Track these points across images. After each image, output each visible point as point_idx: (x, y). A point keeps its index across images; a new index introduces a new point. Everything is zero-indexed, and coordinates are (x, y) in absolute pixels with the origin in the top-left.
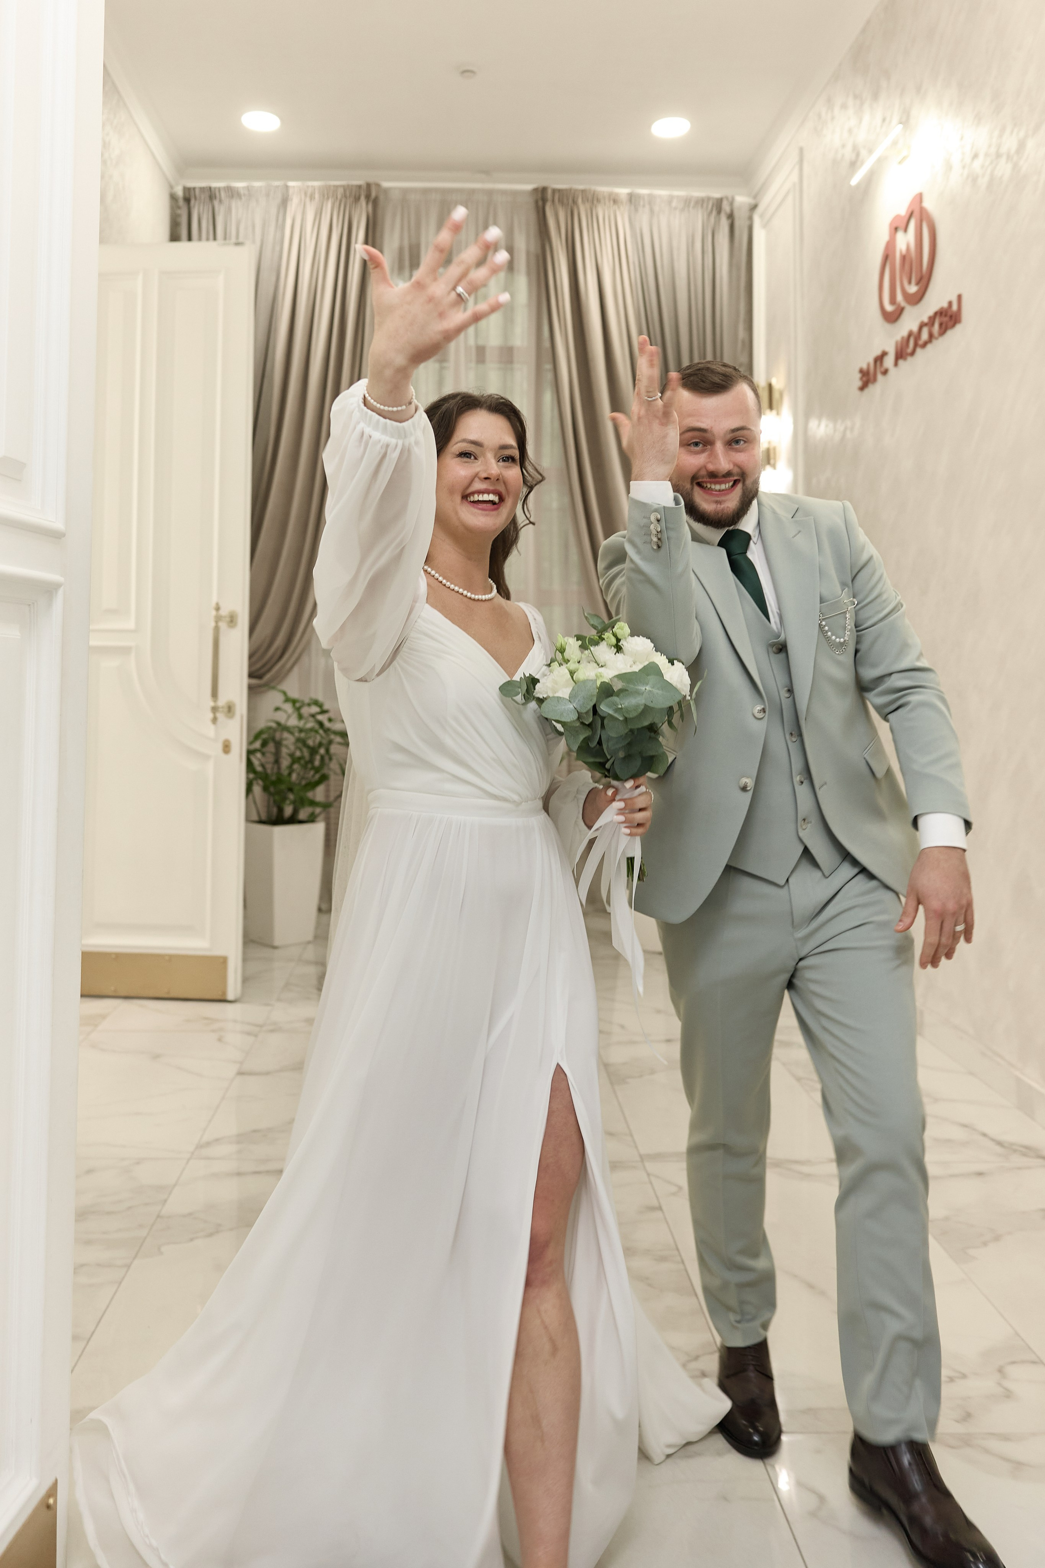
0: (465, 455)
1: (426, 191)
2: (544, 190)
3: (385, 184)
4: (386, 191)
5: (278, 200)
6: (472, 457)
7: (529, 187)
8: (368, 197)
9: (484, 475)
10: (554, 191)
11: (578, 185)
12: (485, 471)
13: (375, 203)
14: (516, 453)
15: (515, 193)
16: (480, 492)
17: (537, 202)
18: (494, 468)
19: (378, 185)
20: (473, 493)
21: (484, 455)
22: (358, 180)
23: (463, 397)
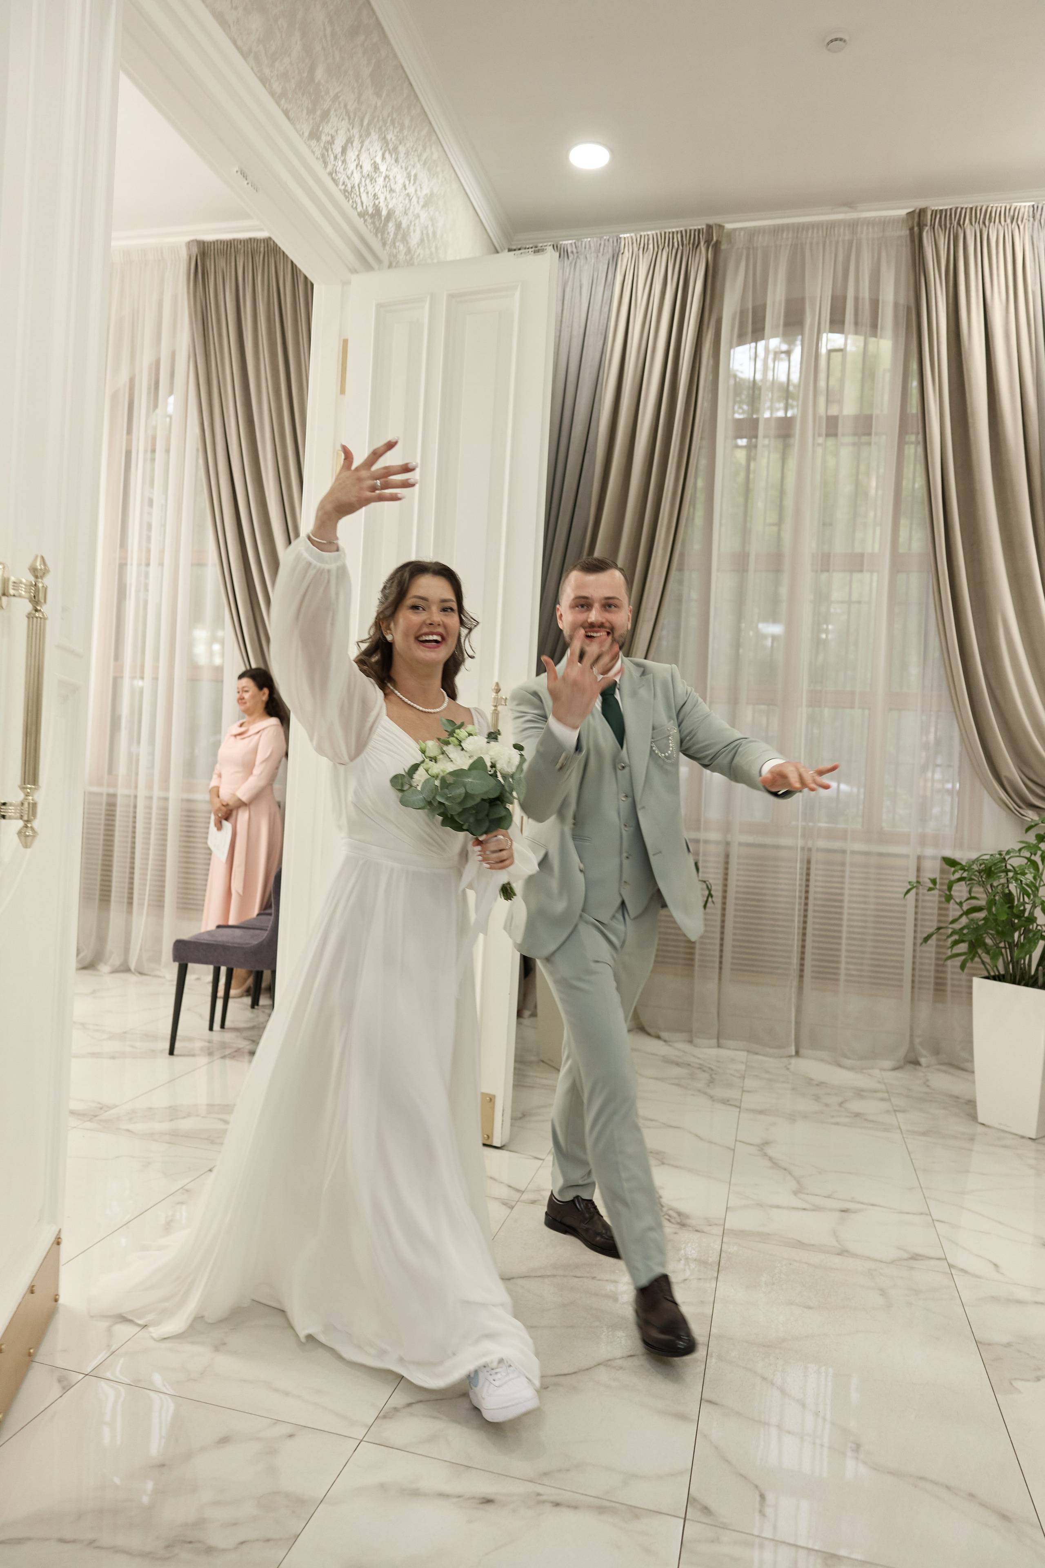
0: (415, 607)
1: (777, 230)
2: (922, 212)
3: (729, 226)
4: (730, 234)
5: (609, 256)
6: (421, 609)
7: (903, 212)
8: (708, 242)
9: (429, 622)
10: (934, 213)
11: (966, 202)
12: (429, 619)
13: (717, 247)
14: (455, 606)
15: (884, 223)
16: (427, 634)
17: (911, 229)
18: (437, 616)
19: (721, 227)
20: (421, 635)
21: (429, 607)
22: (699, 224)
23: (415, 565)
